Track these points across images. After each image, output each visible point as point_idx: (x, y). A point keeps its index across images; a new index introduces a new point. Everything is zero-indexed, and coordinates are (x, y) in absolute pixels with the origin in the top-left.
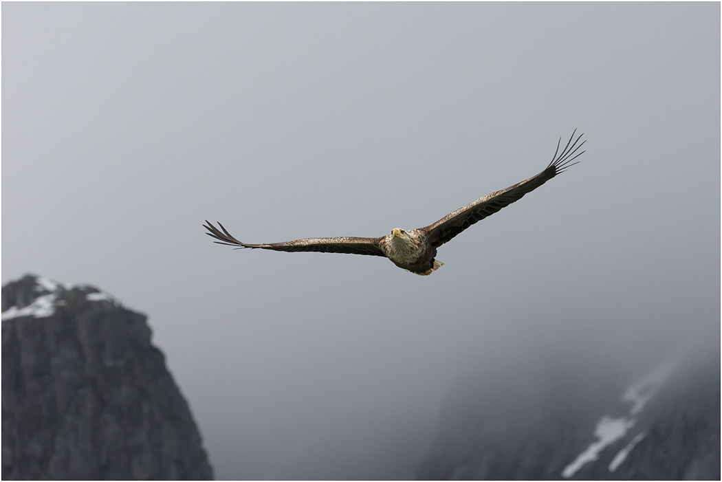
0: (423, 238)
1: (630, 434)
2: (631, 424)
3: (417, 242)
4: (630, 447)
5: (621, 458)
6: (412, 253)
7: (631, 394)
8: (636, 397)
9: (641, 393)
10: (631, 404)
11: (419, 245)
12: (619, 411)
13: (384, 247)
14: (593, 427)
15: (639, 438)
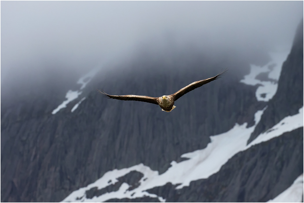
0: (172, 98)
1: (80, 97)
2: (80, 93)
3: (170, 100)
4: (80, 102)
5: (76, 107)
6: (169, 104)
7: (80, 81)
8: (83, 83)
9: (85, 81)
10: (81, 85)
11: (171, 101)
12: (76, 88)
13: (159, 101)
14: (65, 94)
15: (84, 99)
